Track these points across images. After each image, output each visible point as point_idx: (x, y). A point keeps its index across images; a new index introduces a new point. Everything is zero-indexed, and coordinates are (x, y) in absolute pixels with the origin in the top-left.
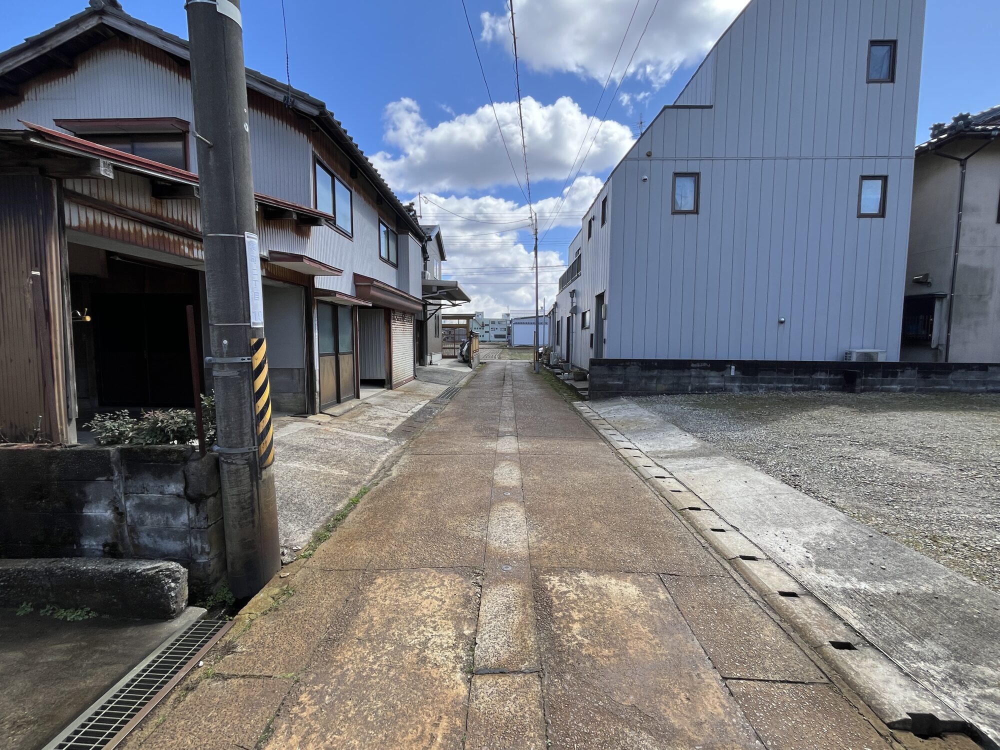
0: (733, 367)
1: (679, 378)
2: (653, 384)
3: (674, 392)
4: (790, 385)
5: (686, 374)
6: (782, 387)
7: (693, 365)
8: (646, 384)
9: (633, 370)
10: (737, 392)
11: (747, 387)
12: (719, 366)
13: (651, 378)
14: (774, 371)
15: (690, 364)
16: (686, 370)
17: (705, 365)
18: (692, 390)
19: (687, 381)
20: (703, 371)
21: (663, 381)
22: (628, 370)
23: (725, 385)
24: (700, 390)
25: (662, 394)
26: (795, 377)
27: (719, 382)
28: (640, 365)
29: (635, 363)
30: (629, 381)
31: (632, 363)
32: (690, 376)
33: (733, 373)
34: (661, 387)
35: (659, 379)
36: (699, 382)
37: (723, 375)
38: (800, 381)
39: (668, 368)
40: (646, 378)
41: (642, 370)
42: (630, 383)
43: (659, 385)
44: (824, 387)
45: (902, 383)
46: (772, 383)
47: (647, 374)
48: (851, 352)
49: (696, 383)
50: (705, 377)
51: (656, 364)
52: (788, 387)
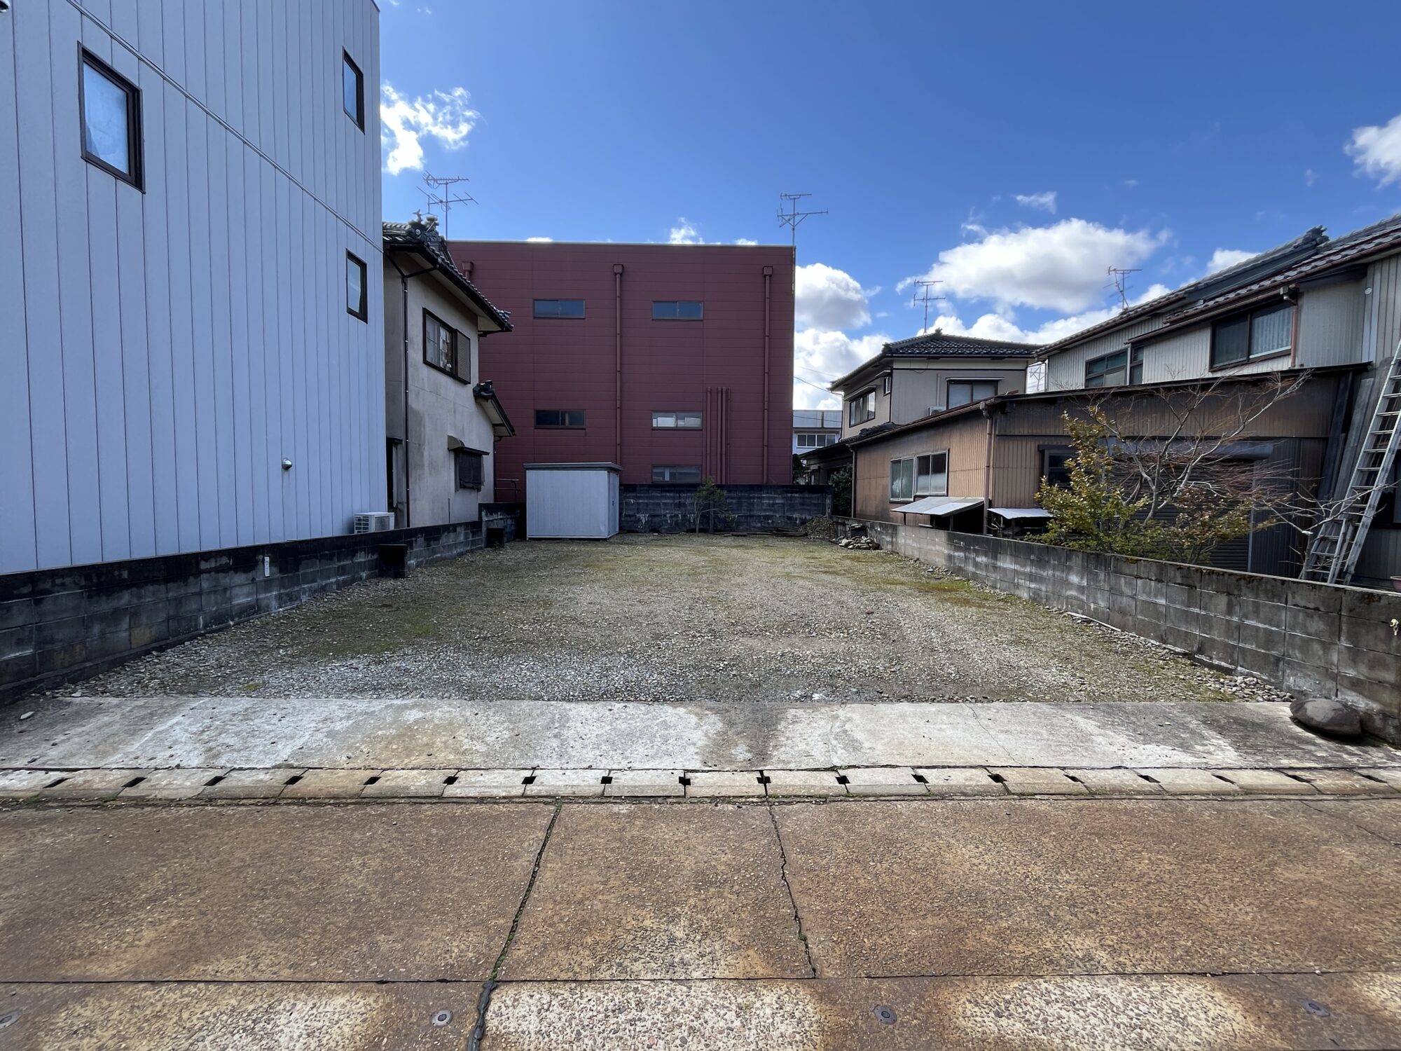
0: (267, 559)
1: (179, 601)
2: (122, 634)
3: (171, 640)
4: (333, 580)
5: (193, 589)
6: (326, 585)
7: (204, 565)
8: (102, 635)
9: (64, 600)
10: (277, 610)
11: (287, 595)
12: (244, 559)
13: (116, 614)
14: (316, 557)
15: (198, 564)
16: (191, 579)
17: (224, 560)
18: (205, 626)
19: (194, 606)
20: (221, 575)
21: (144, 620)
22: (47, 605)
23: (257, 600)
24: (219, 622)
25: (148, 652)
27: (248, 595)
28: (83, 583)
29: (68, 580)
30: (52, 641)
31: (58, 581)
32: (200, 594)
33: (267, 573)
34: (143, 635)
35: (134, 614)
36: (216, 603)
37: (253, 579)
38: (342, 570)
39: (155, 581)
40: (103, 618)
41: (90, 597)
42: (57, 646)
43: (136, 632)
44: (364, 575)
46: (316, 582)
47: (105, 606)
48: (366, 518)
49: (212, 605)
50: (225, 590)
51: (125, 574)
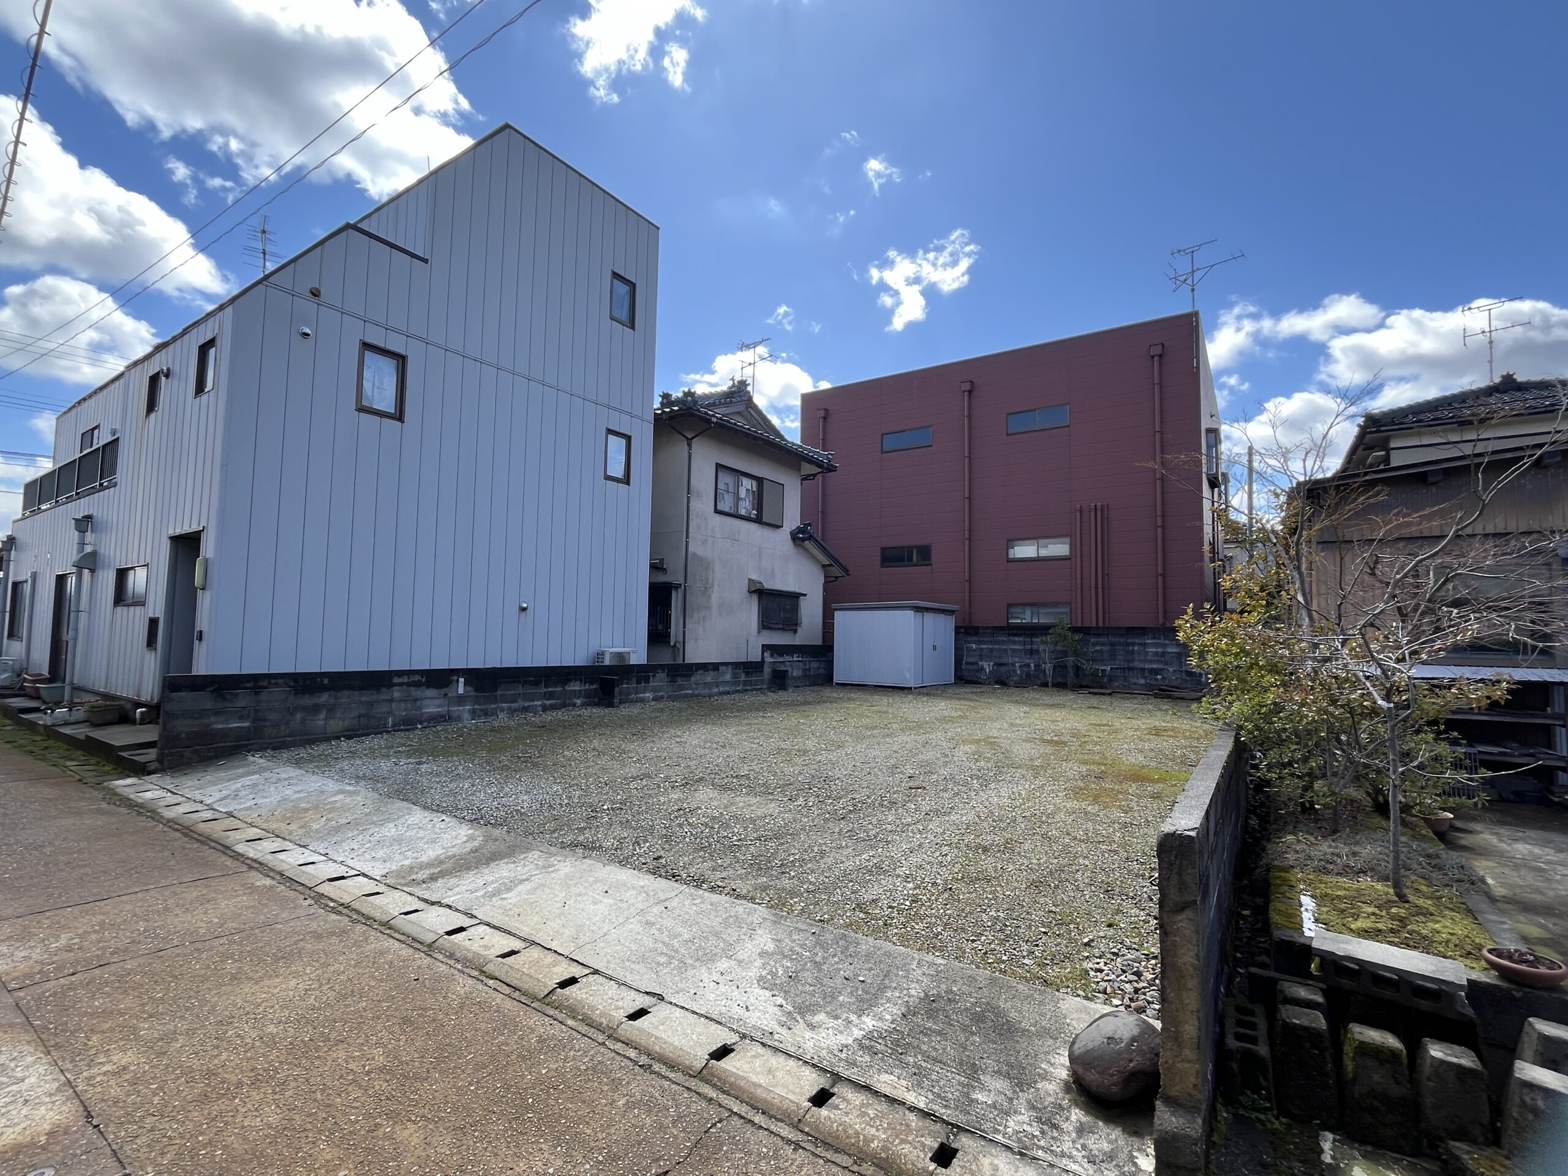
0: (462, 680)
1: (371, 704)
2: (320, 721)
3: (361, 731)
4: (539, 703)
5: (383, 697)
6: (529, 706)
7: (396, 680)
8: (303, 721)
9: (275, 696)
10: (468, 722)
11: (482, 710)
12: (439, 679)
13: (316, 709)
14: (519, 682)
15: (391, 679)
16: (384, 689)
17: (417, 678)
18: (394, 725)
19: (385, 710)
20: (412, 689)
21: (338, 714)
22: (264, 696)
23: (448, 711)
24: (408, 724)
25: (338, 738)
26: (546, 690)
27: (439, 706)
28: (292, 684)
29: (280, 681)
30: (265, 720)
31: (273, 681)
32: (391, 701)
33: (461, 691)
34: (337, 724)
35: (331, 710)
36: (406, 710)
37: (446, 695)
38: (551, 695)
39: (350, 688)
40: (305, 709)
41: (296, 694)
42: (268, 723)
43: (331, 722)
44: (579, 702)
45: (654, 690)
46: (517, 702)
47: (307, 701)
48: (603, 653)
49: (402, 710)
50: (416, 700)
51: (326, 681)
52: (536, 705)
